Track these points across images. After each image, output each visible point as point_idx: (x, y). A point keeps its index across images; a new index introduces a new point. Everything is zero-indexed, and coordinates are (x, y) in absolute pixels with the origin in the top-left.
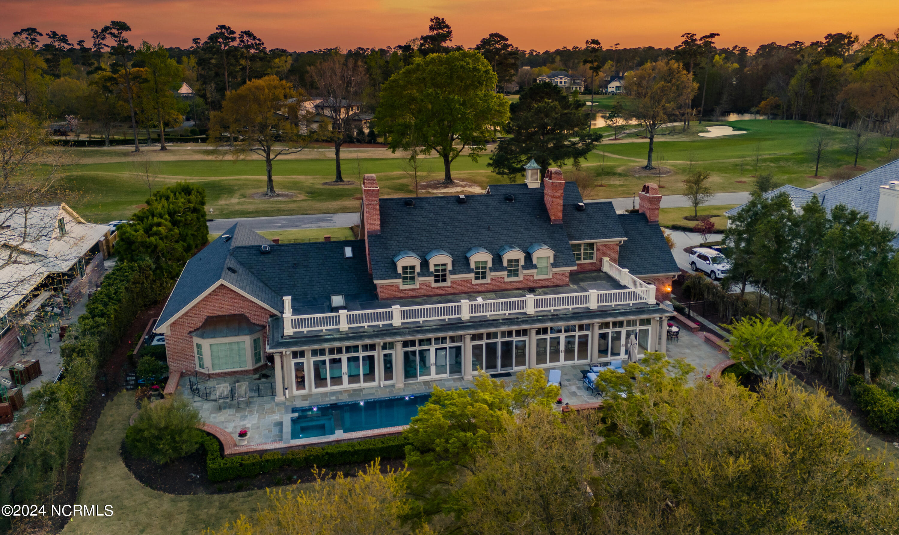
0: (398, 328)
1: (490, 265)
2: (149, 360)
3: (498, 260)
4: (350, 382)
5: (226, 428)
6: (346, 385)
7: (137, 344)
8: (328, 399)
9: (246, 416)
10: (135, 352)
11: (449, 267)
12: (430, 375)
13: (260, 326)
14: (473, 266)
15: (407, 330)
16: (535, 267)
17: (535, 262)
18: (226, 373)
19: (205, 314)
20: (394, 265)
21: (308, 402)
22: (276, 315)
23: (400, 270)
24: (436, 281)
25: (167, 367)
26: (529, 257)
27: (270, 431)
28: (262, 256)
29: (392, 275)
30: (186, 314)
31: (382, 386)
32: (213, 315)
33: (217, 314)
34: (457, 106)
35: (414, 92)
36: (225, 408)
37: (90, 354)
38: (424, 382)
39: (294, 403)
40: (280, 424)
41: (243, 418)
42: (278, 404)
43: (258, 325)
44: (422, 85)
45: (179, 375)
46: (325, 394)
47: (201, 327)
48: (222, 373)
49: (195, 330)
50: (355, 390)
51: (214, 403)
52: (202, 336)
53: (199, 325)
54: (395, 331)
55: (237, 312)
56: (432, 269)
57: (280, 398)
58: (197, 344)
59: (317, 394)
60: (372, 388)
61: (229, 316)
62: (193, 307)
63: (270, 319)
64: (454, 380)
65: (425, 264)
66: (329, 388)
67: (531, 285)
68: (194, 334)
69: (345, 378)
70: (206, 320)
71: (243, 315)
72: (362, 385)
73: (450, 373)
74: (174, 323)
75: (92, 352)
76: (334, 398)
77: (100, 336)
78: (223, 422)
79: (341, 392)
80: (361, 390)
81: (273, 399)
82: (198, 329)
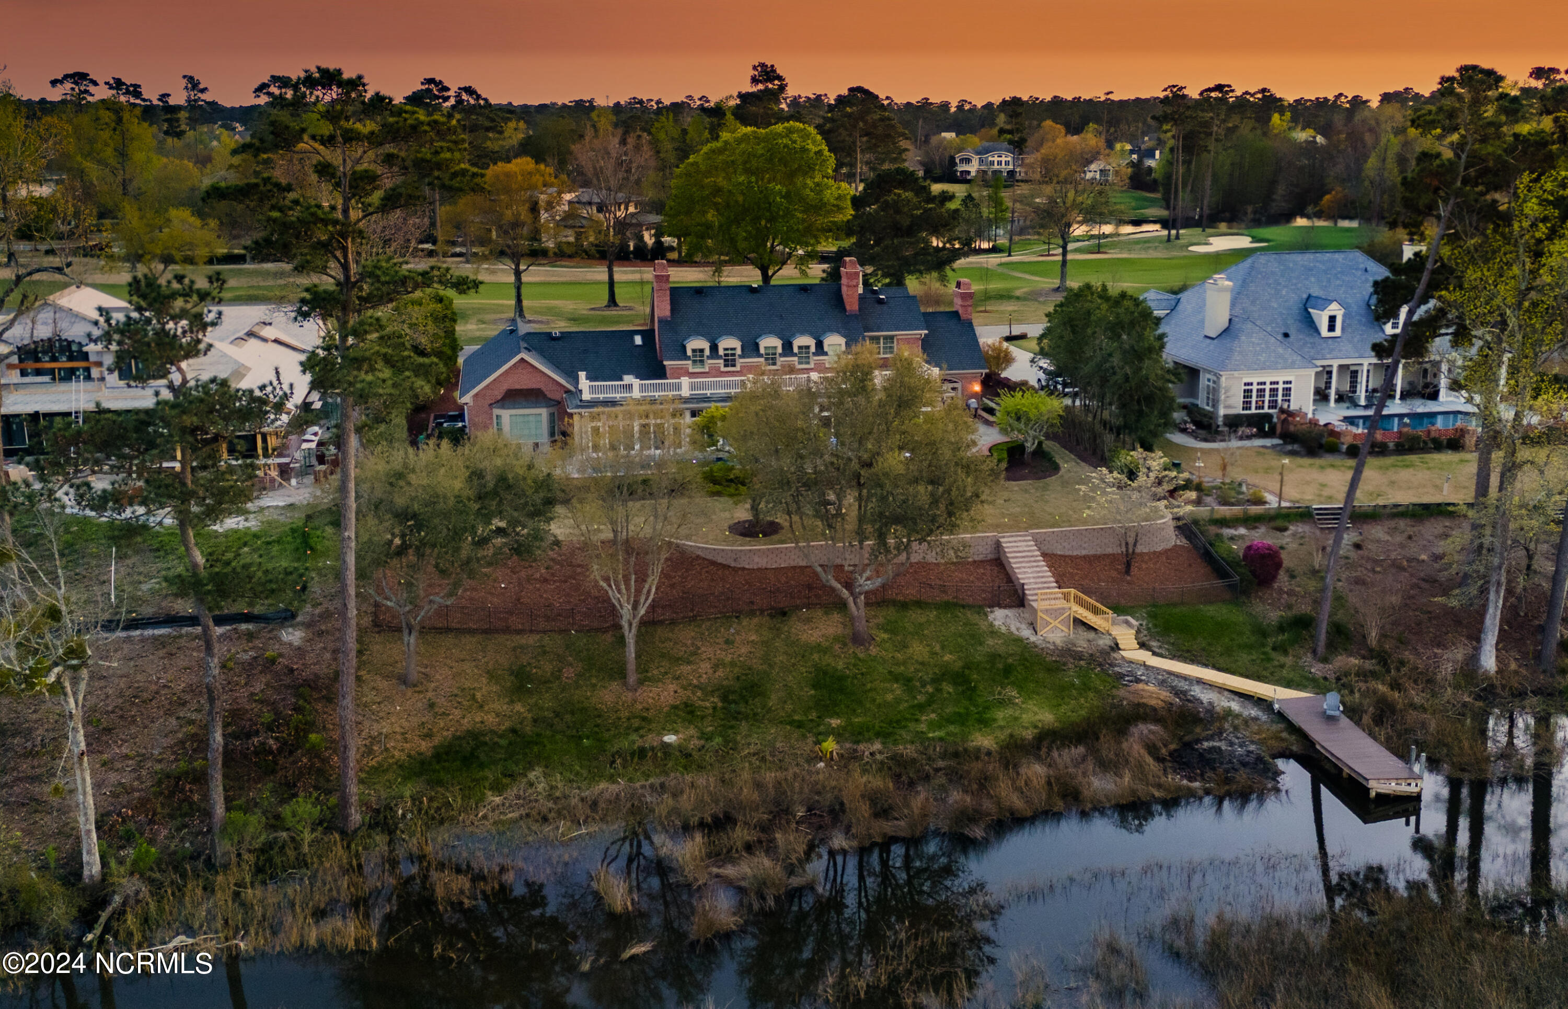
0: (687, 398)
1: (780, 350)
3: (788, 347)
11: (739, 352)
13: (556, 400)
14: (762, 351)
15: (695, 400)
16: (826, 354)
17: (826, 349)
19: (505, 387)
20: (684, 348)
22: (570, 391)
23: (689, 353)
24: (726, 366)
26: (820, 345)
28: (553, 342)
29: (681, 357)
30: (487, 386)
32: (513, 388)
33: (516, 387)
34: (778, 199)
35: (721, 181)
43: (554, 399)
44: (731, 170)
47: (501, 399)
49: (496, 401)
52: (503, 407)
53: (499, 397)
54: (684, 401)
55: (534, 386)
56: (721, 352)
58: (497, 415)
61: (528, 389)
62: (494, 380)
63: (564, 395)
65: (714, 348)
68: (495, 405)
70: (506, 393)
71: (542, 389)
74: (477, 394)
82: (498, 400)
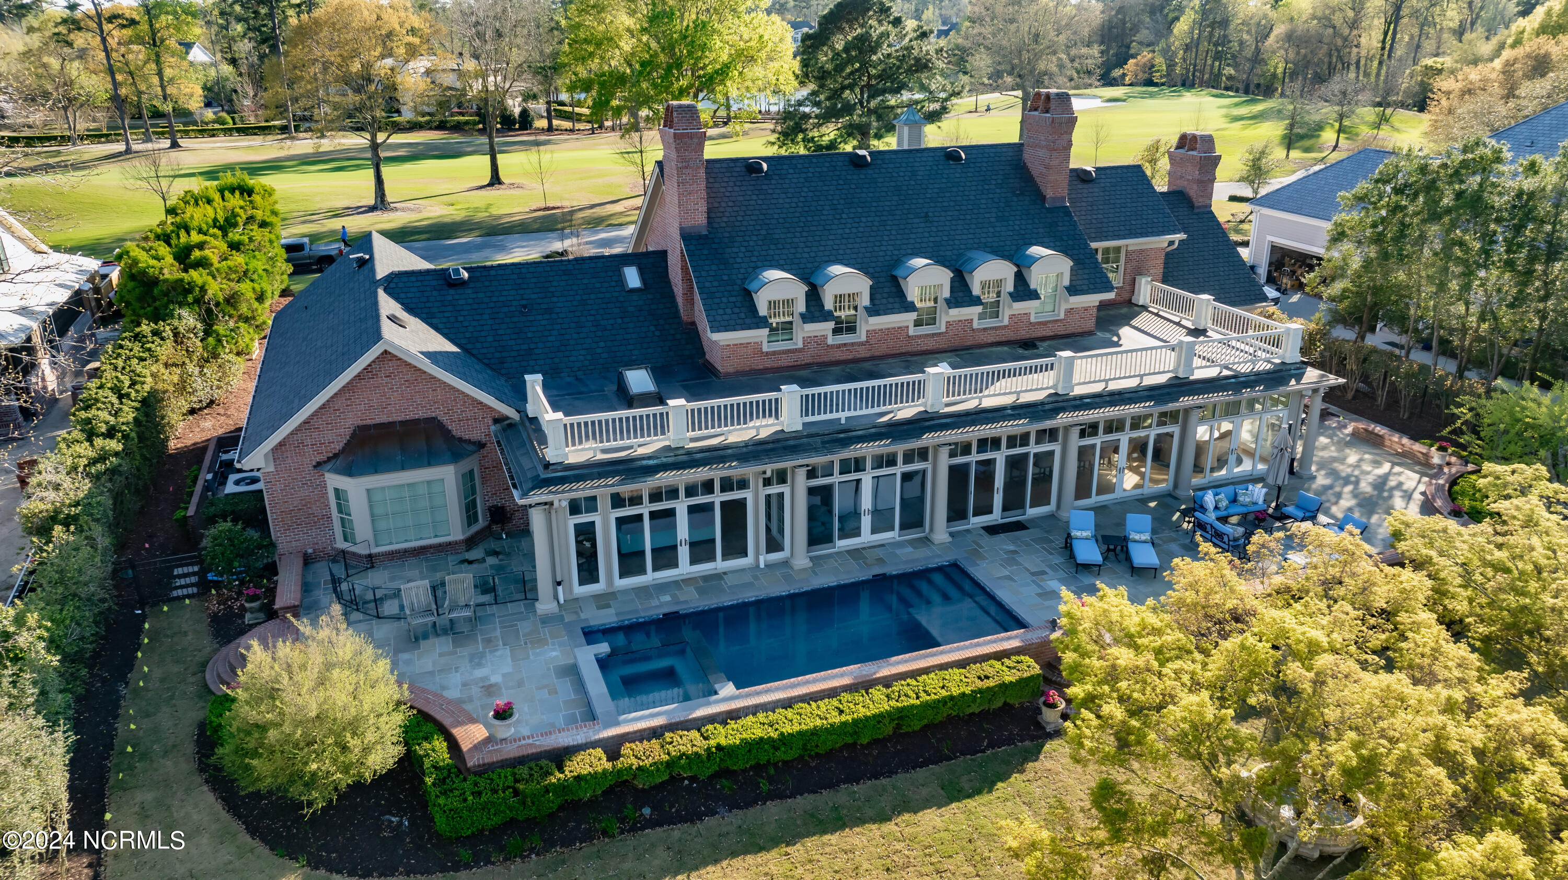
0: (796, 435)
1: (946, 293)
2: (230, 531)
3: (958, 283)
4: (694, 561)
5: (443, 688)
6: (685, 567)
7: (191, 494)
8: (655, 602)
9: (482, 655)
10: (191, 512)
11: (865, 301)
12: (859, 535)
13: (474, 443)
14: (912, 296)
15: (818, 439)
16: (1034, 295)
17: (1034, 284)
18: (406, 551)
19: (350, 421)
20: (750, 299)
21: (611, 611)
22: (507, 418)
23: (763, 310)
24: (837, 331)
25: (273, 545)
26: (1022, 276)
27: (553, 692)
28: (452, 292)
29: (748, 321)
30: (306, 422)
31: (762, 565)
32: (369, 422)
33: (378, 421)
36: (425, 636)
37: (93, 525)
38: (848, 552)
39: (583, 616)
40: (573, 671)
41: (477, 660)
42: (546, 620)
43: (469, 442)
45: (300, 561)
46: (643, 592)
47: (343, 451)
48: (397, 552)
49: (329, 459)
50: (707, 578)
51: (396, 624)
52: (349, 472)
53: (338, 447)
54: (792, 443)
55: (421, 414)
56: (829, 304)
57: (545, 606)
58: (337, 490)
59: (625, 592)
60: (743, 570)
61: (404, 423)
62: (323, 407)
63: (493, 428)
64: (911, 542)
65: (815, 295)
66: (650, 577)
67: (1024, 334)
68: (329, 466)
69: (684, 553)
70: (353, 436)
71: (434, 419)
72: (720, 564)
73: (903, 527)
74: (281, 444)
75: (98, 520)
76: (667, 598)
77: (111, 480)
78: (432, 673)
79: (677, 584)
80: (718, 577)
81: (531, 608)
82: (336, 456)
